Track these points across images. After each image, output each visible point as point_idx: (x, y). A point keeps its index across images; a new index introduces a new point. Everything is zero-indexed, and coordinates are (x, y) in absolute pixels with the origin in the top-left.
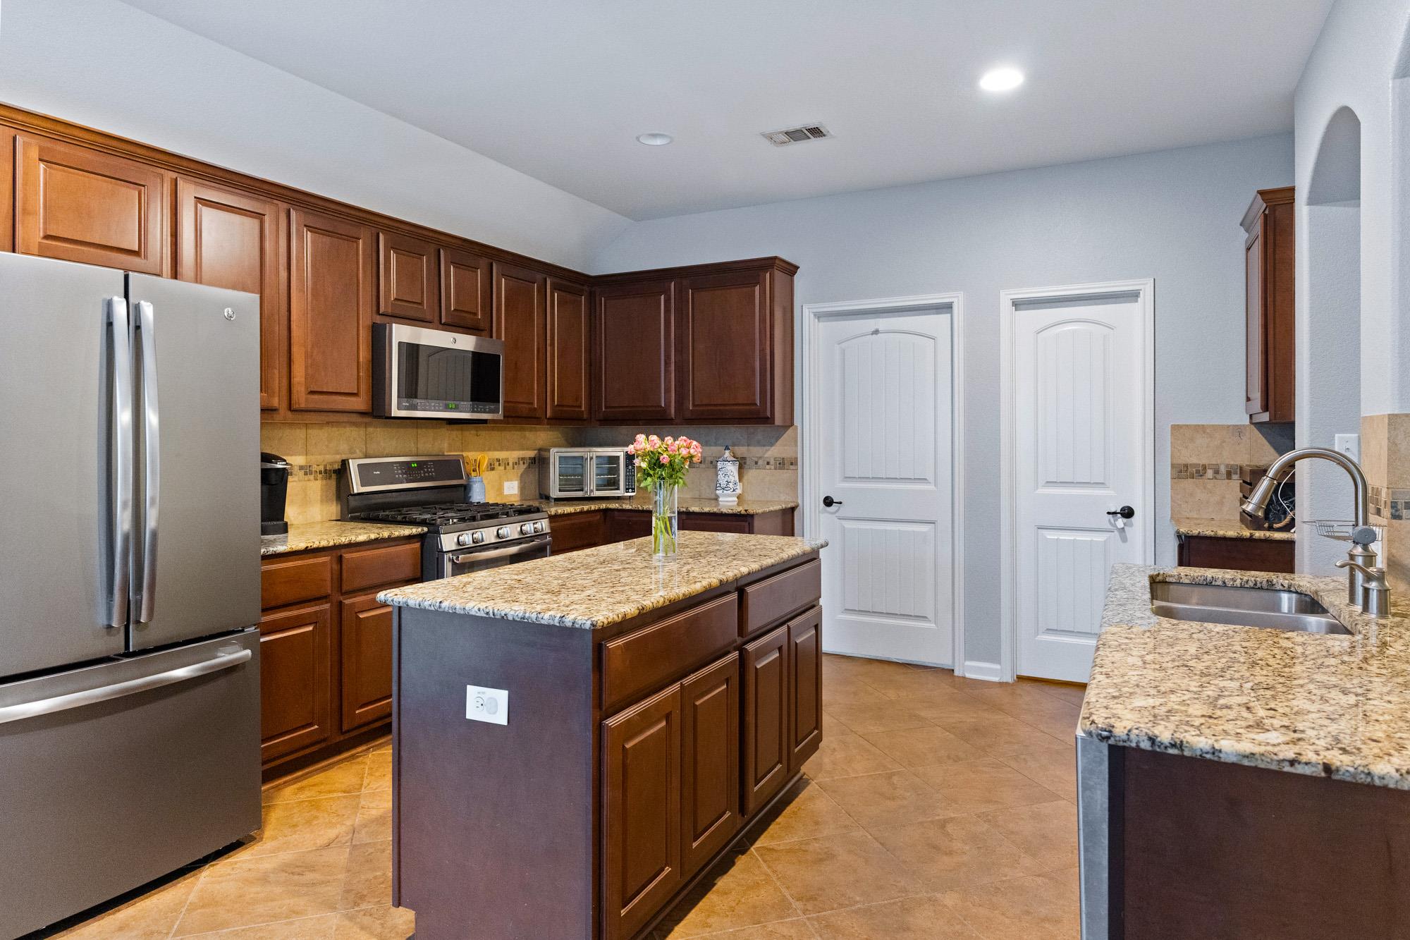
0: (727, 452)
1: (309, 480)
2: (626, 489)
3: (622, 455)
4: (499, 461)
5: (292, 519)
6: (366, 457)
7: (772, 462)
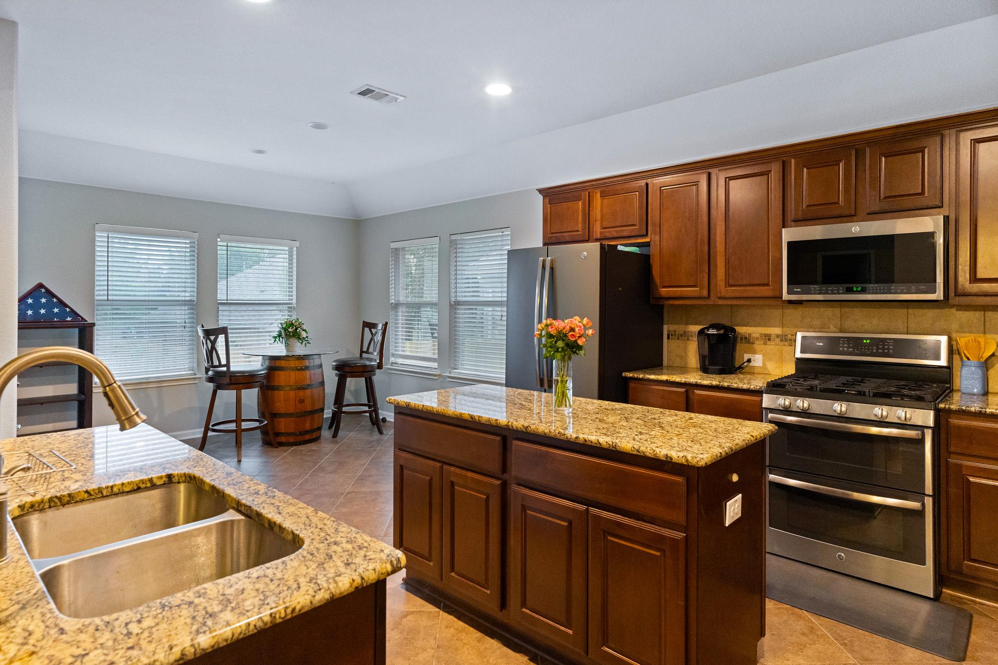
1: (784, 345)
5: (770, 370)
6: (841, 332)
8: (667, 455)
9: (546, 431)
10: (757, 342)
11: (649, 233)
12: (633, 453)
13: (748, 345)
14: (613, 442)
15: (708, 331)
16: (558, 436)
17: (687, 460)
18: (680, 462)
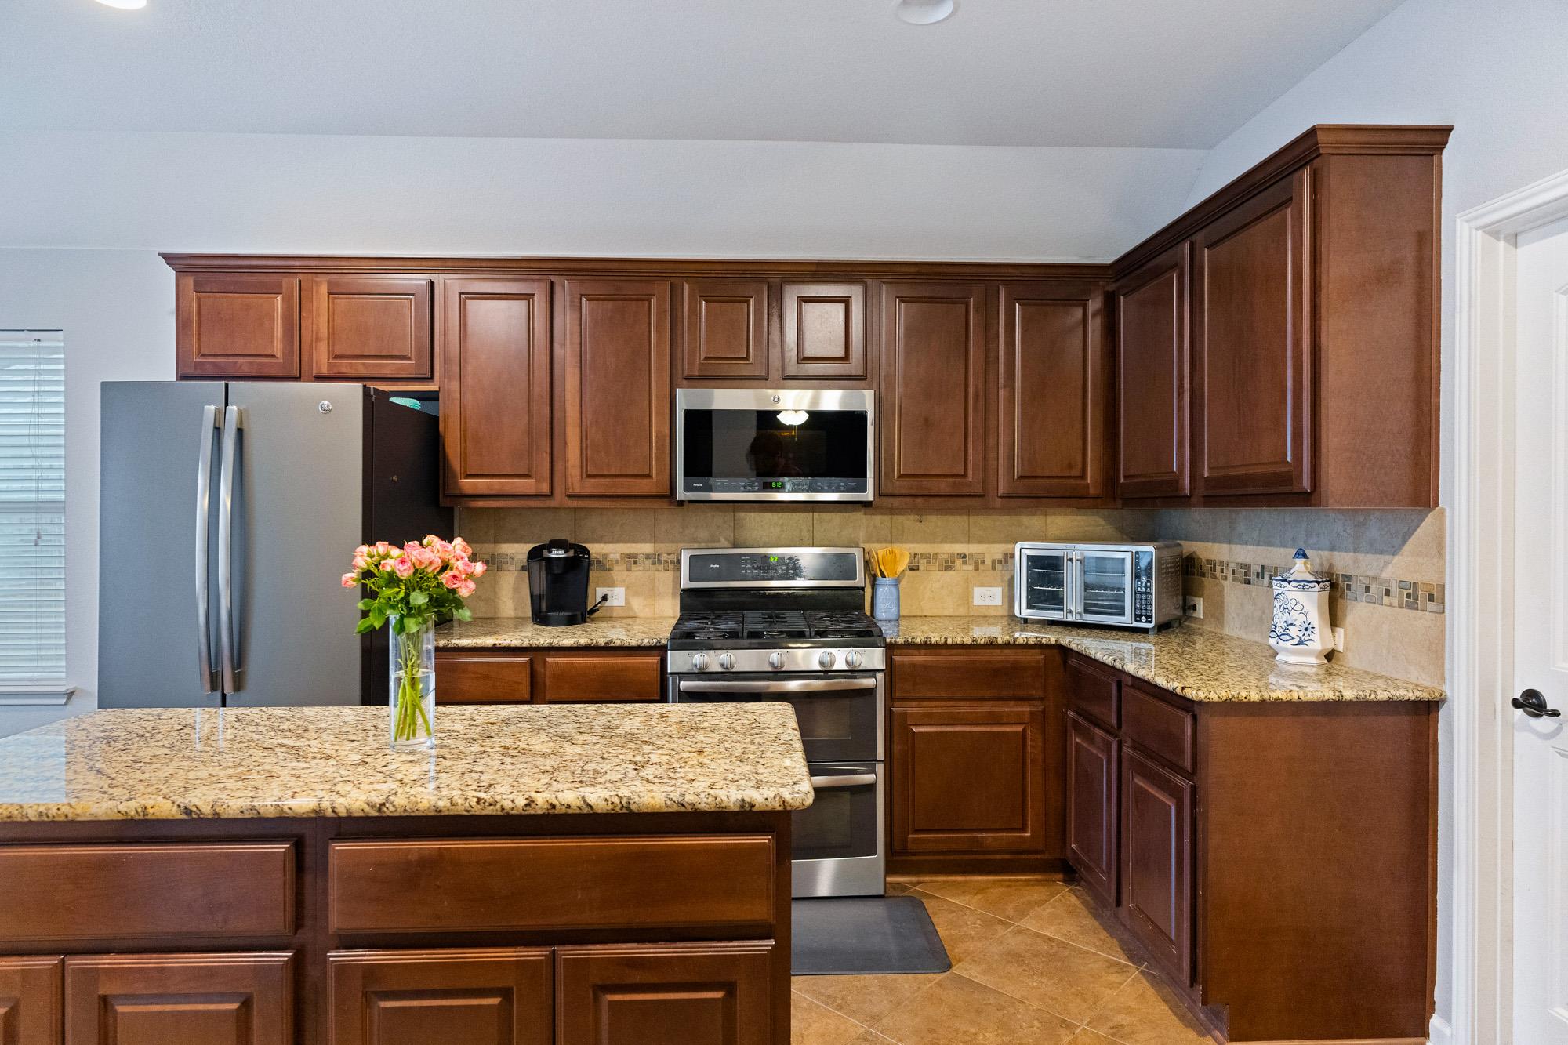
0: (1300, 562)
1: (657, 570)
2: (1136, 616)
3: (1128, 557)
4: (965, 556)
7: (1394, 589)
8: (743, 800)
9: (441, 804)
10: (616, 568)
11: (437, 375)
12: (670, 810)
13: (604, 573)
14: (621, 798)
15: (550, 552)
16: (478, 810)
17: (784, 802)
18: (770, 808)
